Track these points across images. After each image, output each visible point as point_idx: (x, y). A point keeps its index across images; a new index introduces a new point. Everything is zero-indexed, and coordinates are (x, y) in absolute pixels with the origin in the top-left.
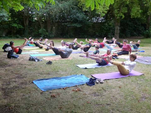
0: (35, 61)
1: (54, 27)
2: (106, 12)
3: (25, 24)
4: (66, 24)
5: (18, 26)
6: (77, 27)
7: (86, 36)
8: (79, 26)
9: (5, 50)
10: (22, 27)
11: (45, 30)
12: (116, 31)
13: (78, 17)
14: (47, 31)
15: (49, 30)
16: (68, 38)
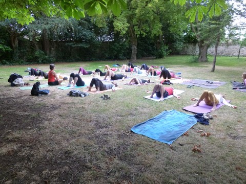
0: (80, 96)
1: (53, 49)
2: (127, 29)
3: (13, 45)
4: (70, 44)
5: (4, 48)
6: (84, 48)
7: (94, 59)
8: (87, 47)
9: (14, 83)
10: (10, 49)
11: (42, 52)
12: (133, 51)
13: (84, 35)
14: (46, 54)
15: (48, 52)
16: (72, 62)
